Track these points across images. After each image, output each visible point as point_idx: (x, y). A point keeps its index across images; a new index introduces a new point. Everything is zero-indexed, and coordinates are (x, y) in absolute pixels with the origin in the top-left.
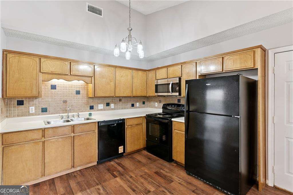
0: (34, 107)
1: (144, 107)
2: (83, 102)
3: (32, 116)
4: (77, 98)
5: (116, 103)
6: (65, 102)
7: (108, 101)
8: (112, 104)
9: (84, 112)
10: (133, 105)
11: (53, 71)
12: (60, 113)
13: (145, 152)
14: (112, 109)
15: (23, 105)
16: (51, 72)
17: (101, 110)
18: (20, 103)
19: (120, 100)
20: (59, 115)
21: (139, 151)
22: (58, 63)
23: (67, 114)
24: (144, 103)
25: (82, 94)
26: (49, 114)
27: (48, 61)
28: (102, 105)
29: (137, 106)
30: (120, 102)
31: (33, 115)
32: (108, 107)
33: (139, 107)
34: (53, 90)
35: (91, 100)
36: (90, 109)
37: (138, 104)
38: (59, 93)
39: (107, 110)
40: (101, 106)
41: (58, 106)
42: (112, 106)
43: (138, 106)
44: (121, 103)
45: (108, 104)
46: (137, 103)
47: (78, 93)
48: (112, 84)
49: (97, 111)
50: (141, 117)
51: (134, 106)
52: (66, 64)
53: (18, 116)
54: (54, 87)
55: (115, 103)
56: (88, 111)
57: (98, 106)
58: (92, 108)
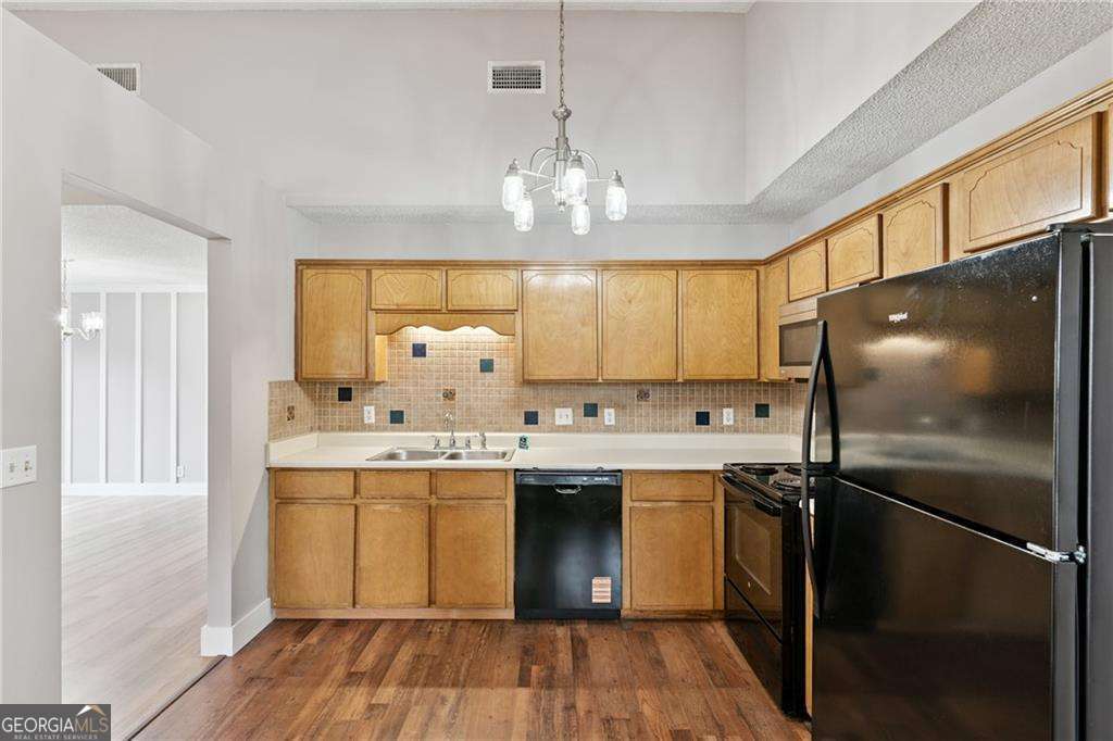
0: (373, 408)
1: (765, 431)
2: (504, 397)
3: (369, 431)
4: (483, 384)
5: (624, 407)
6: (449, 395)
7: (593, 396)
8: (606, 410)
9: (507, 431)
10: (703, 419)
11: (399, 302)
12: (435, 430)
13: (720, 633)
14: (608, 429)
15: (350, 400)
16: (395, 307)
17: (565, 429)
18: (345, 395)
19: (643, 396)
20: (430, 434)
21: (700, 620)
22: (413, 276)
23: (450, 434)
24: (762, 411)
25: (501, 370)
26: (408, 429)
27: (389, 276)
28: (569, 411)
29: (725, 422)
30: (644, 403)
31: (369, 428)
32: (590, 418)
33: (735, 430)
34: (418, 359)
35: (528, 392)
36: (526, 423)
37: (728, 416)
38: (434, 367)
39: (589, 431)
40: (564, 416)
41: (430, 408)
42: (609, 415)
43: (731, 422)
44: (645, 407)
45: (591, 410)
46: (725, 410)
47: (487, 366)
48: (589, 331)
49: (549, 432)
50: (708, 472)
51: (708, 424)
52: (435, 277)
53: (341, 429)
54: (419, 350)
55: (619, 407)
56: (520, 431)
57: (554, 416)
58: (531, 419)
